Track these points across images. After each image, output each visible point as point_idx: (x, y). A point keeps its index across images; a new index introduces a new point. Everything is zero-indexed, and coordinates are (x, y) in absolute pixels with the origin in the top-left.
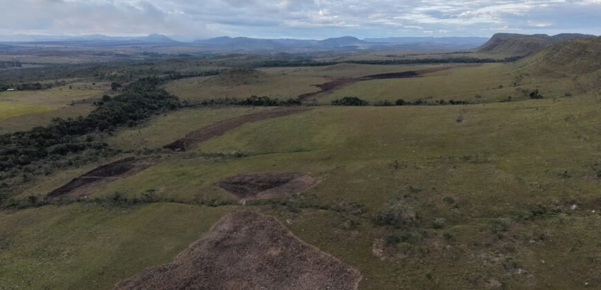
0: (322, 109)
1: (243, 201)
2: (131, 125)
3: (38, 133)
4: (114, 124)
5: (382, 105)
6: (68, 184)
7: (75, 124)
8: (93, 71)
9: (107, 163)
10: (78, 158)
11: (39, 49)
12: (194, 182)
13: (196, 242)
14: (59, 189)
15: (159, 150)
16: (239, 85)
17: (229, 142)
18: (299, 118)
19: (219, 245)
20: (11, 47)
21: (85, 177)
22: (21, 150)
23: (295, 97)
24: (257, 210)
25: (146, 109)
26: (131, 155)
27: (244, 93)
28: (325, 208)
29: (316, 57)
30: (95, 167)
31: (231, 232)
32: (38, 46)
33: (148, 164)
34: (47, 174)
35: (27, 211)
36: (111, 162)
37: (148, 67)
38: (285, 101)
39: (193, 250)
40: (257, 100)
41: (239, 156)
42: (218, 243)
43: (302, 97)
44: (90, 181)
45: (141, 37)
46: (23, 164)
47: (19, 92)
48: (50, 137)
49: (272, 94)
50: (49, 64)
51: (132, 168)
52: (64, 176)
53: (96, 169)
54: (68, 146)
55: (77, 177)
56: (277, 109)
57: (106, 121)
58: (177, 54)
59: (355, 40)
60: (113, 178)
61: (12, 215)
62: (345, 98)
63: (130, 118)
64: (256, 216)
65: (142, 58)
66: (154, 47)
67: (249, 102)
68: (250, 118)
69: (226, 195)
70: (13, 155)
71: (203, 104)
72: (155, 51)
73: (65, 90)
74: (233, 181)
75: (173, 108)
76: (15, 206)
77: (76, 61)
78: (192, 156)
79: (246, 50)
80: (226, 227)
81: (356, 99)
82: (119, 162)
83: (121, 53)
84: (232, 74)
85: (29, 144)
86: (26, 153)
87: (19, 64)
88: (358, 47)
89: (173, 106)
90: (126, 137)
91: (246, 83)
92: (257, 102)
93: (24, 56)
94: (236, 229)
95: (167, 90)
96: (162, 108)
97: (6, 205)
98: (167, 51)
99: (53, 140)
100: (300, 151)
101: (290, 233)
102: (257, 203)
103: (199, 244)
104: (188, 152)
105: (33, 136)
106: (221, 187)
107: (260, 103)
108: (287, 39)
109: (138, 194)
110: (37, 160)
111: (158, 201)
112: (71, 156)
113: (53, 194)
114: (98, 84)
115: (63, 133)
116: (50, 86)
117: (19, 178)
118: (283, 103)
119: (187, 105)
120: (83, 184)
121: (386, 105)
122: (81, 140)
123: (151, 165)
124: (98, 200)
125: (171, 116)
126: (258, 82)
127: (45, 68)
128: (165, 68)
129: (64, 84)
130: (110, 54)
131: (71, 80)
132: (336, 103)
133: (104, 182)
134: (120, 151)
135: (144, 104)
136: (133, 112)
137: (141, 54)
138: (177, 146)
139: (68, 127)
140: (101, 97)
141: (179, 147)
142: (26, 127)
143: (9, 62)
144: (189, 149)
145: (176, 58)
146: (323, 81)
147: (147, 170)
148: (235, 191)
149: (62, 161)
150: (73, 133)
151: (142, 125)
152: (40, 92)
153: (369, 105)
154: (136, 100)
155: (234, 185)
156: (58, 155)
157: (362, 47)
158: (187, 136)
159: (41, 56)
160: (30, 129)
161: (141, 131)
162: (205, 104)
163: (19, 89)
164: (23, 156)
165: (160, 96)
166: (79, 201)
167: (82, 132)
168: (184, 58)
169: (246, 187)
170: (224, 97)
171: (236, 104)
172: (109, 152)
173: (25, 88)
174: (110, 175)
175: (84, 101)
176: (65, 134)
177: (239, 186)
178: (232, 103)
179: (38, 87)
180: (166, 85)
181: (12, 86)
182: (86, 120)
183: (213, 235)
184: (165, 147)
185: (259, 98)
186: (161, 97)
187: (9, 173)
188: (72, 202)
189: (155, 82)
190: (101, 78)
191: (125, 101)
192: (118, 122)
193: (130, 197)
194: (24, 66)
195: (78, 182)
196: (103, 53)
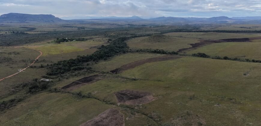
1: (119, 104)
2: (105, 60)
3: (70, 62)
4: (100, 58)
5: (216, 59)
6: (69, 85)
7: (86, 57)
8: (105, 33)
9: (87, 76)
10: (79, 73)
12: (108, 91)
13: (90, 120)
14: (66, 86)
15: (108, 73)
16: (156, 42)
17: (135, 73)
20: (83, 21)
21: (77, 82)
25: (114, 52)
26: (98, 73)
27: (156, 46)
28: (146, 115)
30: (83, 78)
31: (104, 119)
32: (93, 21)
33: (100, 79)
34: (67, 78)
36: (89, 76)
37: (126, 32)
38: (171, 52)
40: (159, 51)
41: (133, 80)
42: (97, 122)
43: (180, 51)
44: (77, 83)
46: (62, 73)
50: (94, 28)
51: (94, 80)
52: (72, 80)
53: (82, 79)
54: (78, 68)
55: (75, 81)
56: (164, 56)
57: (96, 57)
60: (85, 83)
61: (47, 95)
63: (106, 56)
65: (127, 26)
66: (133, 21)
67: (156, 52)
68: (150, 60)
70: (60, 70)
71: (136, 51)
73: (92, 41)
74: (123, 93)
75: (124, 52)
76: (50, 91)
77: (103, 27)
78: (117, 77)
81: (204, 54)
82: (91, 76)
83: (120, 24)
84: (154, 37)
85: (66, 66)
86: (64, 69)
87: (84, 28)
88: (228, 21)
90: (101, 65)
91: (159, 42)
92: (158, 52)
95: (127, 43)
96: (120, 52)
97: (48, 90)
99: (74, 64)
101: (124, 125)
103: (91, 121)
104: (117, 75)
106: (116, 95)
108: (192, 18)
109: (86, 93)
110: (67, 72)
111: (91, 98)
112: (76, 72)
113: (63, 88)
114: (104, 39)
115: (80, 61)
116: (87, 40)
117: (58, 79)
119: (131, 52)
120: (74, 85)
122: (85, 64)
123: (100, 80)
124: (73, 94)
125: (122, 56)
126: (164, 41)
128: (132, 32)
129: (91, 39)
130: (116, 24)
131: (96, 37)
133: (81, 85)
134: (95, 71)
135: (114, 50)
136: (108, 54)
138: (115, 71)
139: (83, 59)
140: (101, 45)
141: (115, 72)
144: (118, 73)
147: (98, 82)
148: (119, 98)
149: (74, 74)
150: (84, 61)
151: (109, 60)
152: (83, 42)
153: (210, 58)
154: (111, 49)
155: (121, 95)
156: (74, 71)
157: (230, 22)
158: (121, 67)
159: (92, 25)
161: (107, 62)
162: (137, 51)
163: (77, 40)
164: (63, 70)
165: (122, 47)
166: (68, 92)
167: (87, 61)
169: (124, 96)
170: (146, 48)
171: (150, 52)
172: (90, 72)
173: (79, 40)
174: (85, 82)
175: (95, 47)
178: (148, 52)
179: (83, 40)
180: (128, 41)
181: (75, 39)
182: (90, 56)
184: (111, 71)
185: (160, 50)
187: (56, 77)
188: (66, 92)
190: (106, 37)
191: (107, 48)
192: (101, 58)
193: (83, 94)
194: (86, 29)
195: (74, 84)
196: (113, 24)
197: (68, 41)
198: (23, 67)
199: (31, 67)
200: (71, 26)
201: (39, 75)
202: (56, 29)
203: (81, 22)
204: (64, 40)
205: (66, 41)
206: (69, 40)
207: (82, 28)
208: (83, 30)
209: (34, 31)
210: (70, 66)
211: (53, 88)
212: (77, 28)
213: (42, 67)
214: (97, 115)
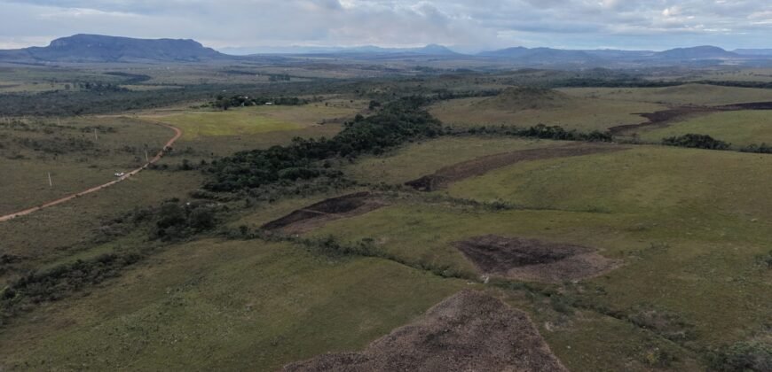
0: (645, 150)
1: (486, 278)
2: (377, 153)
3: (274, 153)
4: (359, 149)
5: (755, 152)
6: (286, 217)
7: (317, 145)
8: (355, 88)
9: (336, 196)
10: (307, 187)
11: (311, 62)
12: (426, 236)
13: (401, 328)
14: (276, 221)
15: (399, 187)
16: (524, 109)
17: (490, 186)
18: (604, 160)
19: (433, 342)
20: (284, 59)
21: (308, 210)
22: (252, 170)
23: (603, 129)
24: (503, 295)
25: (399, 134)
26: (366, 189)
27: (528, 120)
28: (617, 315)
29: (649, 75)
30: (322, 200)
32: (310, 58)
33: (381, 203)
34: (271, 201)
35: (235, 243)
36: (340, 195)
37: (416, 84)
38: (587, 133)
39: (394, 339)
40: (545, 130)
41: (499, 207)
42: (431, 337)
43: (614, 130)
44: (310, 215)
45: (417, 49)
46: (252, 186)
47: (276, 107)
48: (286, 158)
49: (567, 124)
50: (316, 78)
51: (360, 206)
52: (287, 206)
53: (322, 203)
54: (301, 171)
55: (300, 208)
56: (570, 145)
57: (349, 145)
58: (455, 69)
59: (719, 51)
60: (337, 215)
61: (219, 245)
62: (687, 135)
63: (378, 143)
64: (498, 305)
65: (414, 73)
66: (430, 60)
67: (533, 133)
68: (529, 155)
69: (464, 263)
70: (244, 176)
71: (469, 132)
72: (430, 65)
73: (321, 106)
74: (480, 243)
75: (431, 135)
76: (227, 235)
77: (343, 75)
78: (435, 199)
79: (547, 64)
80: (449, 313)
81: (707, 138)
82: (349, 196)
83: (391, 67)
84: (516, 94)
85: (263, 164)
86: (258, 174)
87: (288, 77)
88: (723, 61)
89: (432, 131)
90: (368, 166)
91: (534, 107)
92: (545, 132)
93: (294, 69)
94: (463, 321)
95: (431, 112)
96: (418, 135)
97: (219, 232)
98: (444, 65)
99: (288, 162)
100: (595, 210)
101: (546, 348)
102: (505, 285)
103: (405, 332)
104: (433, 194)
105: (269, 156)
106: (462, 250)
107: (548, 135)
108: (607, 51)
109: (354, 241)
110: (266, 184)
111: (374, 256)
112: (299, 183)
113: (266, 227)
114: (357, 102)
115: (301, 155)
116: (306, 102)
117: (242, 203)
118: (583, 137)
119: (451, 133)
120: (302, 219)
121: (762, 152)
122: (318, 164)
123: (382, 205)
124: (307, 242)
125: (427, 145)
126: (552, 106)
127: (311, 83)
128: (435, 85)
129: (321, 100)
130: (379, 68)
131: (330, 95)
132: (672, 142)
133: (323, 219)
134: (354, 183)
135: (397, 128)
136: (383, 137)
137: (413, 68)
138: (422, 184)
139: (308, 148)
140: (354, 117)
141: (424, 186)
142: (265, 146)
143: (279, 75)
144: (435, 190)
145: (454, 73)
146: (654, 109)
147: (377, 211)
148: (477, 259)
149: (289, 189)
150: (312, 156)
151: (389, 154)
152: (295, 108)
153: (731, 150)
154: (389, 123)
155: (479, 250)
156: (288, 181)
157: (729, 62)
158: (437, 172)
159: (310, 69)
160: (267, 148)
161: (386, 160)
162: (472, 132)
163: (277, 103)
164: (254, 177)
165: (419, 119)
166: (289, 239)
167: (322, 156)
168: (463, 74)
169: (495, 255)
170: (498, 124)
171: (514, 134)
172: (342, 183)
173: (282, 102)
174: (334, 212)
175: (336, 121)
176: (304, 157)
177: (485, 253)
178: (508, 133)
179: (295, 102)
180: (432, 107)
181: (271, 100)
182: (329, 142)
183: (427, 322)
184: (407, 184)
185: (549, 128)
186: (420, 121)
187: (235, 195)
188: (281, 239)
189: (418, 102)
190: (361, 96)
191: (377, 123)
192: (364, 147)
193: (343, 244)
194: (292, 80)
195: (299, 216)
196: (372, 68)
197: (252, 105)
198: (130, 168)
199: (155, 167)
200: (249, 70)
201: (181, 189)
202: (208, 80)
203: (277, 60)
204: (238, 102)
205: (246, 105)
206: (254, 103)
207: (281, 76)
208: (286, 81)
209: (145, 85)
210: (276, 166)
211: (234, 225)
212: (267, 78)
213: (186, 167)
214: (420, 311)
